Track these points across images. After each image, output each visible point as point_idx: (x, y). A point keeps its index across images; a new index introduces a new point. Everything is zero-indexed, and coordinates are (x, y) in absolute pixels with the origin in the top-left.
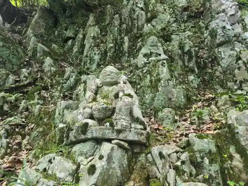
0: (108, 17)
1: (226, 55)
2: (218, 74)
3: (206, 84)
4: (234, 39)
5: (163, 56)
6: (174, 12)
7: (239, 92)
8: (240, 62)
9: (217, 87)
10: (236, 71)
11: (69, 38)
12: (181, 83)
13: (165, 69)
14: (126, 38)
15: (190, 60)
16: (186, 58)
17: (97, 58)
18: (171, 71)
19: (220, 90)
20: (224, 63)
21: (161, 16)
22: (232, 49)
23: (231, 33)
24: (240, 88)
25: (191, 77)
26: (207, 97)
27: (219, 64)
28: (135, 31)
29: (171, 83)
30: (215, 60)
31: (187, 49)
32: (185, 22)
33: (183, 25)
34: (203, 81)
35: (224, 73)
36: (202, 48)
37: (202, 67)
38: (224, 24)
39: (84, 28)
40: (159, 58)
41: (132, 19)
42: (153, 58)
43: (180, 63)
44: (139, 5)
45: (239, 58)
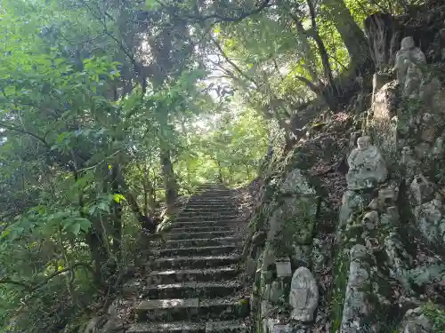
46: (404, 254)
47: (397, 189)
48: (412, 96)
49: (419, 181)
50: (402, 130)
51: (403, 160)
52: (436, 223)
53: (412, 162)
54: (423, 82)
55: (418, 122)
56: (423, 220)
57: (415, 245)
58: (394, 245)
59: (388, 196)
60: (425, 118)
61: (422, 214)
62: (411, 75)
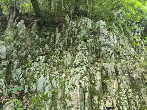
0: (63, 29)
1: (103, 49)
2: (101, 55)
3: (98, 57)
4: (106, 45)
5: (86, 48)
6: (87, 31)
7: (106, 60)
8: (107, 52)
9: (101, 58)
10: (106, 54)
11: (47, 36)
12: (91, 57)
13: (88, 53)
14: (71, 39)
15: (94, 50)
16: (92, 49)
17: (62, 45)
18: (89, 53)
19: (102, 59)
20: (103, 52)
21: (82, 31)
22: (105, 48)
23: (105, 43)
24: (107, 59)
25: (94, 55)
26: (98, 61)
27: (101, 52)
28: (73, 36)
29: (89, 56)
30: (100, 51)
31: (93, 46)
32: (91, 35)
33: (90, 36)
34: (97, 56)
35: (103, 54)
36: (97, 46)
37: (97, 52)
38: (103, 40)
39: (54, 33)
40: (85, 48)
41: (72, 31)
42: (83, 48)
43: (91, 50)
44: (74, 25)
45: (107, 51)
46: (7, 84)
47: (8, 63)
48: (21, 36)
49: (17, 61)
50: (16, 45)
51: (13, 54)
52: (19, 75)
53: (16, 56)
54: (25, 34)
55: (21, 44)
56: (15, 74)
57: (10, 82)
58: (4, 81)
59: (4, 64)
60: (23, 44)
61: (15, 72)
62: (22, 30)
